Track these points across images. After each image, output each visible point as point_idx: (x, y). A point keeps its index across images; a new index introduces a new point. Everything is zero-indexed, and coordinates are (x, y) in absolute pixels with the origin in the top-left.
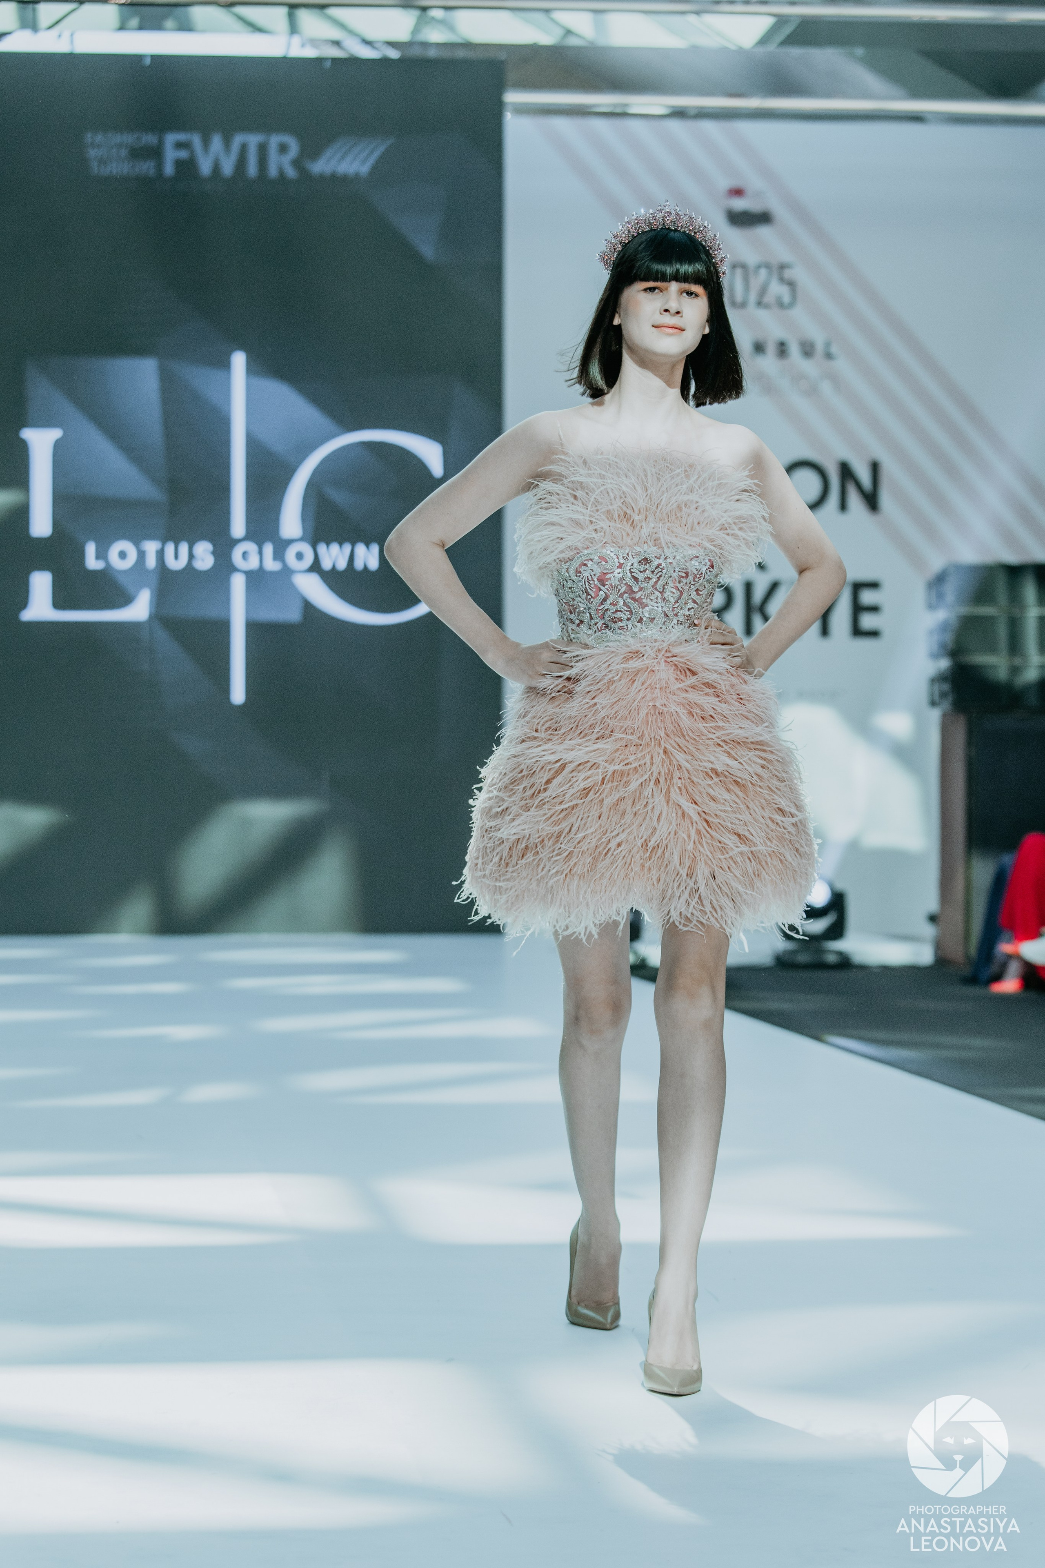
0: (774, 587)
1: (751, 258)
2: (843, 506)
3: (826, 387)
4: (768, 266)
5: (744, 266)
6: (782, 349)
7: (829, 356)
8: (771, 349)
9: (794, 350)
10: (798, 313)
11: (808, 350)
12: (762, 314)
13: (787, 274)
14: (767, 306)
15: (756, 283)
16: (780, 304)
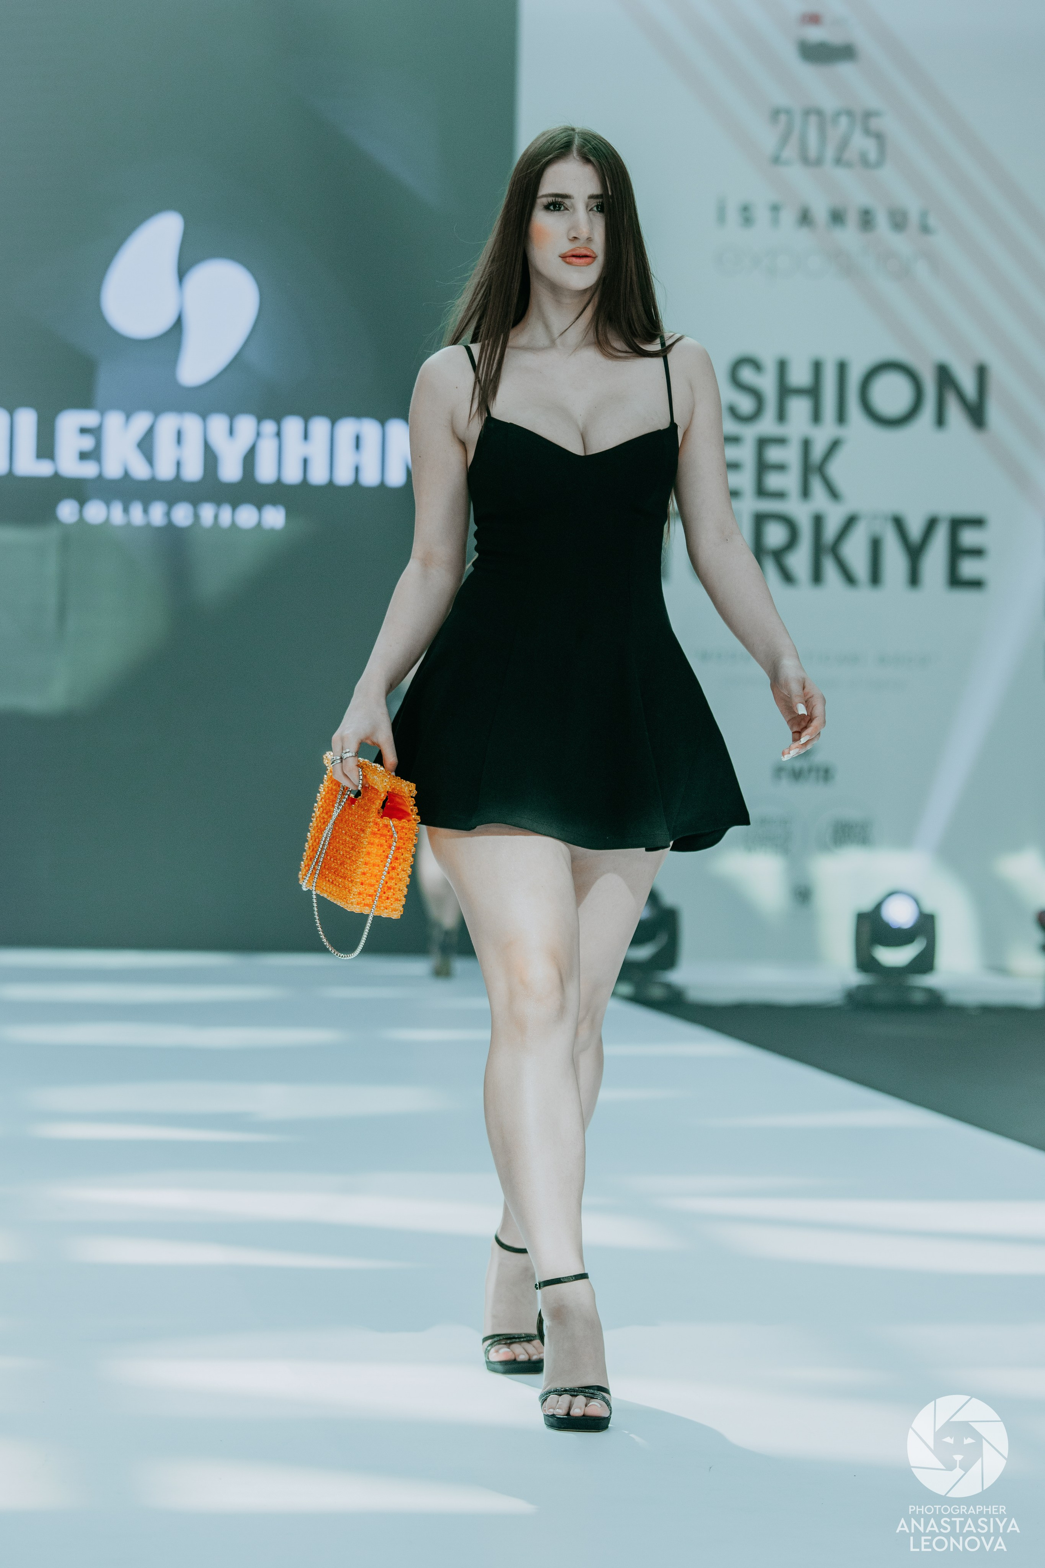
0: (850, 522)
1: (829, 102)
2: (940, 420)
3: (921, 270)
4: (850, 113)
5: (819, 113)
6: (866, 220)
7: (925, 229)
8: (852, 219)
9: (882, 221)
10: (888, 174)
11: (899, 221)
12: (842, 175)
13: (875, 124)
14: (848, 165)
15: (835, 134)
16: (864, 161)
